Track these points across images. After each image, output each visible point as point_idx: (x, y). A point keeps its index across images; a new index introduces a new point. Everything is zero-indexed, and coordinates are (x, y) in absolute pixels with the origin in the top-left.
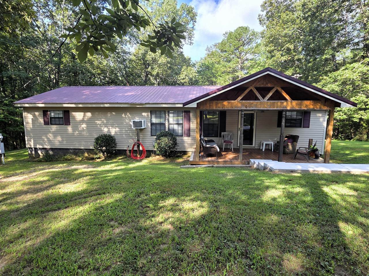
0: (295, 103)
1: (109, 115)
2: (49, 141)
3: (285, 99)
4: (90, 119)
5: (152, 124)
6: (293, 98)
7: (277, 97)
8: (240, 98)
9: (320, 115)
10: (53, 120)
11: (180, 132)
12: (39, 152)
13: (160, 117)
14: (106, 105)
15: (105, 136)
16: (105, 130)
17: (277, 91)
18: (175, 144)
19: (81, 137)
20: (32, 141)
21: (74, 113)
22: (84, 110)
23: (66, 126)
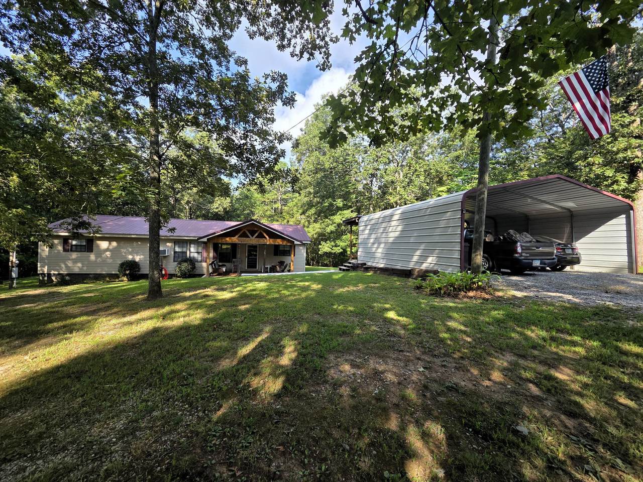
0: (271, 240)
1: (135, 244)
2: (67, 266)
3: (266, 238)
4: (115, 248)
5: (175, 252)
6: (270, 237)
7: (261, 236)
8: (237, 236)
9: (301, 248)
10: (74, 247)
11: (200, 259)
12: (54, 278)
13: (183, 247)
14: (133, 236)
15: (131, 261)
16: (130, 257)
17: (261, 232)
18: (194, 268)
19: (104, 262)
20: (46, 267)
21: (98, 242)
22: (110, 239)
23: (88, 253)
